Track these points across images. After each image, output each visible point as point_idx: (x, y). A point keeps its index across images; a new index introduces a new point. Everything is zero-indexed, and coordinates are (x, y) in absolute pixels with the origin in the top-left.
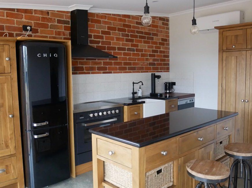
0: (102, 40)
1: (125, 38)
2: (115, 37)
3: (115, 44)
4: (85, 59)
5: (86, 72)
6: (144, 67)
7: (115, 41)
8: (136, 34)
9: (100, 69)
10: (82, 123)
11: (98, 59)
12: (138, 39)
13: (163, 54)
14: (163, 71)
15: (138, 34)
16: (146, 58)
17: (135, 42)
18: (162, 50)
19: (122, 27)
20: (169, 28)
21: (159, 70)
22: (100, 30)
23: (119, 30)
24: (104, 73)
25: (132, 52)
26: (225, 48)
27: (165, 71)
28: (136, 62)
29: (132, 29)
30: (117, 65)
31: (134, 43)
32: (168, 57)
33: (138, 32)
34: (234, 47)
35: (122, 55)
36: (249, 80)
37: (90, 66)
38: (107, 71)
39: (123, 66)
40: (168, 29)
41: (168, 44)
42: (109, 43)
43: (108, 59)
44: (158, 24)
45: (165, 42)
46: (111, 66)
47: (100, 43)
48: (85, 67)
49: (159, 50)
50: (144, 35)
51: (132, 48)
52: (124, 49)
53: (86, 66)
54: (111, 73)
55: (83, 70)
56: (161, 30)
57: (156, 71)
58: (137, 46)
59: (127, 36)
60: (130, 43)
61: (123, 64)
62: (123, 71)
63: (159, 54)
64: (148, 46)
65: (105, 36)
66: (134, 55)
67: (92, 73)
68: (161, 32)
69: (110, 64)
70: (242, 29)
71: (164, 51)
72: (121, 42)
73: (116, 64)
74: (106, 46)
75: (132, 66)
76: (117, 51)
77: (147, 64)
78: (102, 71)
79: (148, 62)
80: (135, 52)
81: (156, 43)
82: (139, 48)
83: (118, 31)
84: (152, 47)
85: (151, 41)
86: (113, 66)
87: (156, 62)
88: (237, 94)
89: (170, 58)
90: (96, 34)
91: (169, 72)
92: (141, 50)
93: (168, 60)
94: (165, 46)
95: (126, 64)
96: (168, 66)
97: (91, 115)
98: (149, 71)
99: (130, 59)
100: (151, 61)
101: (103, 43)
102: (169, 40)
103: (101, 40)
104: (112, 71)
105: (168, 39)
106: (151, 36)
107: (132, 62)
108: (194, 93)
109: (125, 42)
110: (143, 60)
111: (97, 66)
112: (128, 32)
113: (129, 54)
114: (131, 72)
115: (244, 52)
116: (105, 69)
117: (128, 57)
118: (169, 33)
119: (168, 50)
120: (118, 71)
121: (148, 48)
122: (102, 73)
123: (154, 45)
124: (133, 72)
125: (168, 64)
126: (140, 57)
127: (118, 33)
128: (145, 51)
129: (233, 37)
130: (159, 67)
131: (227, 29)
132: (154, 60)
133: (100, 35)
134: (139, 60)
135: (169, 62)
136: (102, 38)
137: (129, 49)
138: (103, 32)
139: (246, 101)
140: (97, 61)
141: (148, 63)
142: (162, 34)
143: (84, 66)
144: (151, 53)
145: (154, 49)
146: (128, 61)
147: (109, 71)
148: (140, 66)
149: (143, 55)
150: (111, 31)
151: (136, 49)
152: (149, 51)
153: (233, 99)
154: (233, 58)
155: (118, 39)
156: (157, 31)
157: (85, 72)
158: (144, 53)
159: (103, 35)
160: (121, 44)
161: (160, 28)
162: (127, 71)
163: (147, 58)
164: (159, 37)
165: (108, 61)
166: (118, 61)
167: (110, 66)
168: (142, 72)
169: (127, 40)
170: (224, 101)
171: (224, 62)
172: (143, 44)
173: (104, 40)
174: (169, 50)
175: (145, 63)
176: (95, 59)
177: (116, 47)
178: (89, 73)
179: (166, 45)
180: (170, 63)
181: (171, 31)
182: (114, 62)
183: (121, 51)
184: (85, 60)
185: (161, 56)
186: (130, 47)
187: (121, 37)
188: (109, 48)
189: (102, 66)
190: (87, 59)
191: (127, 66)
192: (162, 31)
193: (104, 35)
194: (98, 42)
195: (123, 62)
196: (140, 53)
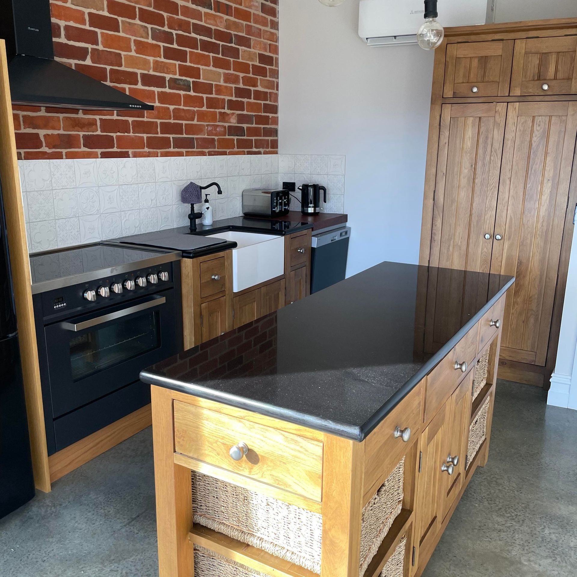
0: (95, 47)
1: (161, 44)
2: (133, 38)
3: (132, 61)
4: (43, 109)
5: (49, 151)
6: (216, 138)
7: (133, 53)
8: (193, 35)
9: (90, 142)
10: (63, 321)
11: (86, 112)
12: (199, 51)
13: (262, 102)
14: (262, 150)
15: (199, 37)
16: (220, 113)
17: (190, 62)
18: (260, 88)
19: (151, 9)
20: (278, 23)
21: (254, 150)
22: (87, 11)
23: (146, 16)
24: (105, 155)
25: (182, 93)
26: (449, 93)
27: (267, 150)
28: (195, 122)
29: (180, 17)
30: (144, 132)
31: (188, 64)
32: (274, 109)
33: (198, 29)
34: (475, 90)
35: (157, 101)
36: (508, 182)
37: (61, 132)
38: (115, 149)
39: (160, 135)
40: (275, 25)
41: (275, 74)
42: (117, 59)
43: (115, 112)
44: (250, 7)
45: (268, 67)
46: (126, 134)
47: (89, 57)
48: (45, 136)
49: (252, 89)
50: (213, 40)
51: (184, 78)
52: (159, 82)
53: (50, 132)
54: (125, 155)
55: (40, 146)
56: (258, 28)
57: (246, 150)
58: (195, 73)
59: (168, 38)
60: (178, 63)
61: (159, 130)
62: (159, 151)
63: (252, 100)
64: (225, 74)
65: (102, 33)
66: (189, 100)
67: (70, 156)
68: (259, 34)
69: (123, 127)
70: (502, 40)
71: (267, 93)
72: (151, 59)
73: (140, 127)
74: (108, 68)
75: (185, 136)
76: (140, 86)
77: (223, 130)
78: (99, 151)
79: (227, 125)
80: (192, 93)
81: (244, 68)
82: (201, 80)
83: (141, 19)
84: (235, 80)
85: (232, 60)
86: (131, 134)
87: (245, 126)
88: (474, 219)
89: (281, 115)
90: (72, 24)
91: (276, 153)
92: (208, 88)
93: (275, 121)
94: (268, 78)
95: (166, 128)
96: (275, 138)
97: (90, 295)
98: (228, 151)
99: (177, 114)
100: (233, 122)
101: (97, 56)
102: (277, 59)
103: (90, 46)
104: (130, 151)
105: (274, 56)
106: (233, 45)
107: (184, 122)
108: (345, 213)
109: (163, 59)
110: (213, 117)
111: (81, 134)
112: (169, 28)
113: (174, 99)
114: (180, 154)
115: (501, 107)
116: (107, 142)
117: (172, 107)
118: (277, 41)
119: (275, 91)
120: (146, 150)
121: (225, 82)
122: (100, 156)
123: (242, 75)
124: (188, 154)
125: (275, 132)
126: (204, 108)
127: (142, 26)
128: (219, 89)
129: (475, 63)
130: (253, 138)
131: (460, 39)
132: (242, 119)
133: (87, 27)
134: (202, 116)
135: (277, 124)
136: (92, 38)
137: (174, 83)
138: (96, 20)
139: (498, 237)
140: (81, 115)
141: (225, 127)
142: (260, 43)
143: (42, 133)
144: (234, 99)
145: (241, 86)
146: (172, 121)
147: (119, 150)
148: (206, 136)
149: (212, 103)
150: (120, 19)
151: (193, 82)
152: (228, 91)
153: (460, 231)
154: (470, 120)
155: (142, 47)
156: (249, 29)
157: (45, 153)
158: (214, 96)
159: (96, 30)
160: (152, 65)
161: (255, 22)
162: (172, 150)
163: (223, 111)
164: (252, 50)
165: (115, 117)
166: (145, 119)
167: (122, 134)
168: (210, 154)
169: (170, 54)
170: (438, 237)
171: (445, 133)
172: (211, 68)
173: (100, 47)
174: (277, 90)
175: (218, 126)
176: (76, 111)
177: (136, 74)
178: (58, 156)
179: (270, 77)
180: (281, 128)
181: (282, 33)
182: (133, 121)
183: (152, 88)
184: (42, 113)
185: (257, 107)
186: (177, 77)
187: (150, 41)
188: (118, 76)
189: (99, 132)
190: (48, 110)
191: (171, 136)
192: (260, 30)
193: (99, 31)
194: (82, 54)
195: (159, 121)
196: (205, 96)
